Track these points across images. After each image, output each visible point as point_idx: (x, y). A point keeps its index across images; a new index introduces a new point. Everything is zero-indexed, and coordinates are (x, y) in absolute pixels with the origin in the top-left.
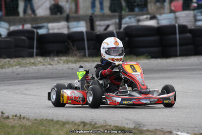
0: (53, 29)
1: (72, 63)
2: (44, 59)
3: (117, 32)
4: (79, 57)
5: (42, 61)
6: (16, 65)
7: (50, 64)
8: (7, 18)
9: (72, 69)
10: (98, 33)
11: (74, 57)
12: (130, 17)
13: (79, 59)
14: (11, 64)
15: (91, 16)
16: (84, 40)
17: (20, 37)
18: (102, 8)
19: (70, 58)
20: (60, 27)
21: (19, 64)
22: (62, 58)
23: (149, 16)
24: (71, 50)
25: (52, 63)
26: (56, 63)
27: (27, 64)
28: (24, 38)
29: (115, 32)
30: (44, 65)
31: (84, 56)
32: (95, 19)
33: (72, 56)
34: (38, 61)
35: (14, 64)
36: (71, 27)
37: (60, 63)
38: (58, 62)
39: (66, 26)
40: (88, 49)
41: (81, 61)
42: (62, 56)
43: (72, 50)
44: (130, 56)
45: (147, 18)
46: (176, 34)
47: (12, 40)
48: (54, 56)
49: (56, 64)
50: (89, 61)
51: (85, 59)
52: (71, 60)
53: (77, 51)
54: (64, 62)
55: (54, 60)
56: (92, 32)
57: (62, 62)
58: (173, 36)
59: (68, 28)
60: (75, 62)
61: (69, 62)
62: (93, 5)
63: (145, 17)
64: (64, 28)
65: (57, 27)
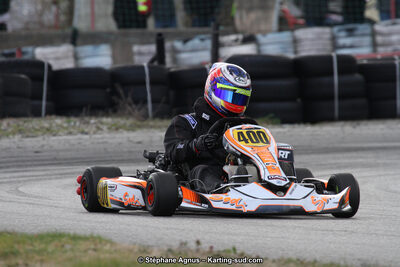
1: (128, 130)
2: (69, 122)
5: (65, 125)
6: (14, 134)
7: (83, 133)
10: (173, 70)
11: (128, 119)
12: (203, 36)
13: (139, 123)
14: (5, 130)
17: (16, 75)
19: (121, 121)
20: (58, 55)
21: (20, 132)
22: (105, 120)
23: (241, 37)
24: (121, 104)
25: (86, 130)
26: (94, 129)
27: (37, 130)
28: (23, 76)
30: (70, 133)
31: (146, 117)
33: (123, 116)
34: (57, 125)
35: (10, 130)
36: (81, 55)
37: (101, 129)
38: (98, 128)
39: (71, 54)
40: (153, 102)
41: (144, 126)
42: (103, 116)
45: (236, 40)
46: (332, 74)
48: (86, 115)
49: (95, 133)
51: (151, 123)
52: (125, 124)
53: (134, 106)
54: (109, 128)
55: (88, 123)
57: (105, 128)
58: (326, 80)
59: (76, 57)
60: (132, 128)
61: (121, 127)
63: (233, 37)
64: (66, 57)
65: (52, 56)
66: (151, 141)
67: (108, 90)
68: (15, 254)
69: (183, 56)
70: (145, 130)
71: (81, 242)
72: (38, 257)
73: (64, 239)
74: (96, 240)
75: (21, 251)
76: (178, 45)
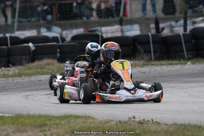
0: (107, 33)
1: (140, 67)
3: (183, 35)
4: (146, 61)
8: (59, 22)
9: (144, 72)
10: (163, 36)
11: (141, 61)
13: (146, 63)
15: (157, 19)
16: (149, 43)
18: (154, 11)
19: (137, 62)
20: (114, 30)
24: (137, 54)
29: (181, 34)
31: (151, 59)
32: (160, 21)
33: (138, 60)
36: (124, 30)
39: (120, 30)
40: (154, 52)
41: (149, 64)
43: (139, 53)
44: (197, 59)
45: (203, 20)
47: (77, 44)
50: (157, 65)
51: (153, 63)
52: (139, 64)
53: (144, 54)
56: (158, 34)
59: (122, 31)
60: (143, 66)
61: (137, 65)
62: (144, 8)
63: (201, 19)
64: (117, 31)
65: (110, 31)
66: (150, 72)
67: (132, 47)
68: (45, 125)
69: (176, 29)
70: (149, 66)
71: (80, 119)
72: (55, 127)
73: (71, 118)
74: (86, 118)
75: (49, 124)
76: (173, 23)
